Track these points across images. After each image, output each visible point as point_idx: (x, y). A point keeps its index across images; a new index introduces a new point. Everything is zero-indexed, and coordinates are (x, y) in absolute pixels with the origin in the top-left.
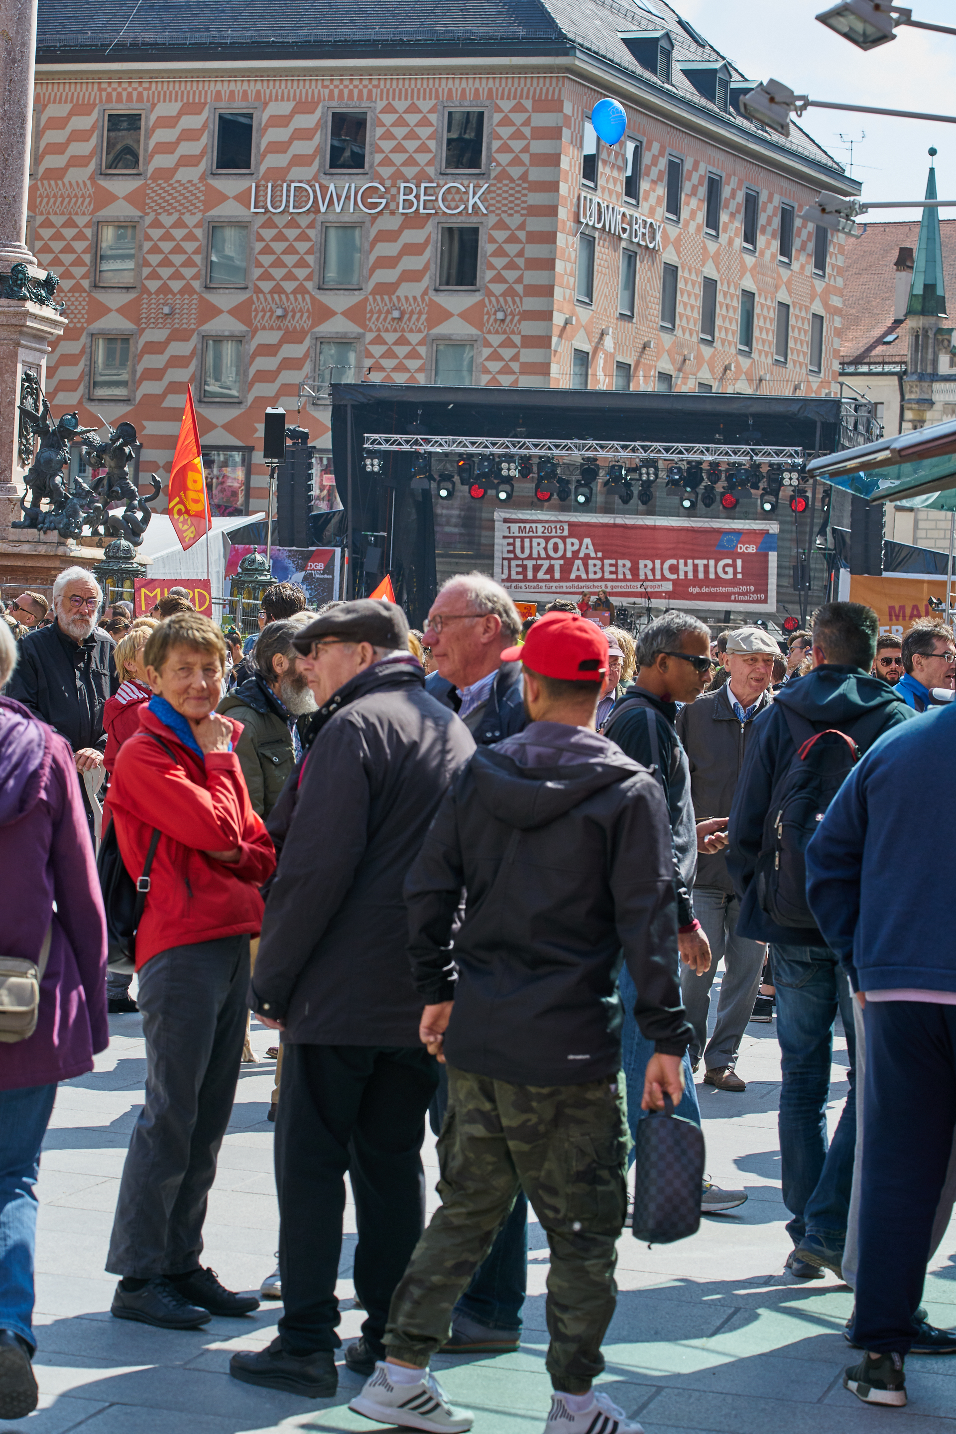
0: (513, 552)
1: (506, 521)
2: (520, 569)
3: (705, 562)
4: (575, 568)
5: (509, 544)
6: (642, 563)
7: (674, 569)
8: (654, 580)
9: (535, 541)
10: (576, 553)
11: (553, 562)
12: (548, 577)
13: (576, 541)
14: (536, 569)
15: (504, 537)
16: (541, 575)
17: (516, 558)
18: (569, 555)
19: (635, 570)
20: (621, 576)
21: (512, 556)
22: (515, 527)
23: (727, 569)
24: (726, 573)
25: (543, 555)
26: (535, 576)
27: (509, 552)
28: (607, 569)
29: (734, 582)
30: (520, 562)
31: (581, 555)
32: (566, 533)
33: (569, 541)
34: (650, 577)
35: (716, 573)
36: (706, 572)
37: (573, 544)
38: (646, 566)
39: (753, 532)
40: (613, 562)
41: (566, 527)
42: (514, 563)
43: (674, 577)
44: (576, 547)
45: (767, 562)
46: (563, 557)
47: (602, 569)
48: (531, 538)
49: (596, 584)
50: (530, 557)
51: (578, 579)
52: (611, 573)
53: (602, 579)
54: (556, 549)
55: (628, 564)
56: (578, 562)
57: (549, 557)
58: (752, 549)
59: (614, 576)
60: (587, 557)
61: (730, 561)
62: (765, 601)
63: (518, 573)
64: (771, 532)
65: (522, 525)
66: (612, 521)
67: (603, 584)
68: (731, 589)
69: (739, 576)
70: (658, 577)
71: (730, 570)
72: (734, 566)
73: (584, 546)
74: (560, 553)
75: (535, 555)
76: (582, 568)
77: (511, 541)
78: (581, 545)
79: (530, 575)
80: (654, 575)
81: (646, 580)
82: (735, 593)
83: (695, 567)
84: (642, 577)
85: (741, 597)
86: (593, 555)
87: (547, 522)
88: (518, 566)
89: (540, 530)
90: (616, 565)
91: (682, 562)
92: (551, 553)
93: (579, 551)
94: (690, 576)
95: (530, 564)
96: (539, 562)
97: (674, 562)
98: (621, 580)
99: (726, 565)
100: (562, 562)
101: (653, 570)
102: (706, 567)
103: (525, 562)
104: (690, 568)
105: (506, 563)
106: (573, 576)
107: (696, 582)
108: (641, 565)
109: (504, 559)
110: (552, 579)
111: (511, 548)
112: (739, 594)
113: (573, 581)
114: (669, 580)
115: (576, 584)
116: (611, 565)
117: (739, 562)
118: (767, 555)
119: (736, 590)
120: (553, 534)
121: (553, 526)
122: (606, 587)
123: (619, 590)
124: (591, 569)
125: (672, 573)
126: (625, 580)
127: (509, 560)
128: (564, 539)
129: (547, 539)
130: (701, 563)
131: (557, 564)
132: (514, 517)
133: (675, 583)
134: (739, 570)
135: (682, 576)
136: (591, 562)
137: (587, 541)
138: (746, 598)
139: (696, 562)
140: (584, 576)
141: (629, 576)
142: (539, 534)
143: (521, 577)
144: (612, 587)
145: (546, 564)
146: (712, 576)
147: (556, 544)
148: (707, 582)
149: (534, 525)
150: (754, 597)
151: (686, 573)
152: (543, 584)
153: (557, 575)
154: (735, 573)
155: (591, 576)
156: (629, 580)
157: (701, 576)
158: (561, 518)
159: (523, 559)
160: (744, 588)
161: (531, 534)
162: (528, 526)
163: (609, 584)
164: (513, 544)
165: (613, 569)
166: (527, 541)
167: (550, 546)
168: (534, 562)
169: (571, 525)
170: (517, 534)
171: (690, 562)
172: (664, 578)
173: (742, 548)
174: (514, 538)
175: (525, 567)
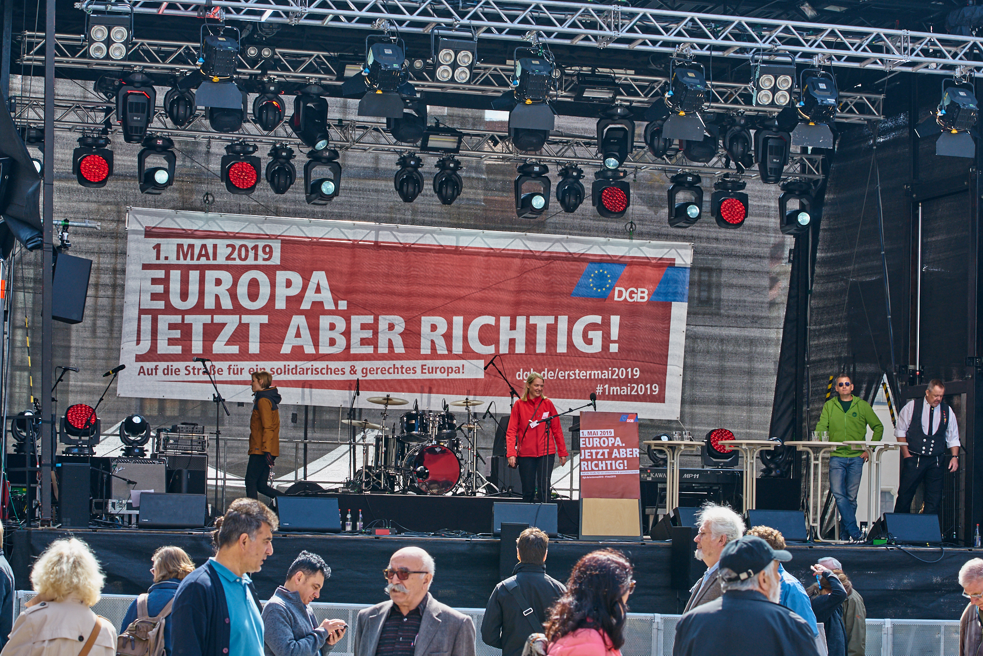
0: (165, 296)
1: (149, 233)
2: (177, 334)
3: (550, 320)
4: (291, 331)
5: (155, 281)
6: (426, 321)
7: (489, 335)
8: (450, 356)
9: (211, 275)
10: (294, 302)
11: (246, 319)
12: (235, 349)
13: (297, 279)
14: (211, 332)
15: (146, 267)
16: (219, 346)
17: (170, 309)
18: (280, 304)
19: (411, 336)
20: (383, 350)
21: (160, 305)
22: (169, 247)
23: (591, 334)
24: (589, 342)
25: (227, 304)
26: (207, 348)
27: (155, 297)
28: (357, 335)
29: (603, 359)
30: (177, 319)
31: (306, 305)
32: (276, 260)
33: (281, 276)
34: (442, 349)
35: (570, 344)
36: (551, 342)
37: (289, 284)
38: (434, 328)
39: (645, 263)
40: (369, 319)
41: (277, 246)
42: (164, 321)
43: (490, 350)
44: (294, 291)
45: (667, 318)
46: (268, 309)
47: (347, 334)
48: (202, 269)
49: (333, 365)
50: (199, 309)
51: (298, 354)
52: (364, 342)
53: (346, 355)
54: (253, 295)
55: (400, 323)
56: (299, 321)
57: (238, 309)
58: (642, 295)
59: (369, 350)
60: (318, 309)
61: (597, 319)
62: (660, 398)
63: (172, 342)
64: (679, 262)
65: (186, 242)
66: (371, 237)
67: (347, 365)
68: (596, 374)
69: (614, 348)
70: (458, 348)
71: (597, 336)
72: (605, 327)
73: (312, 286)
74: (261, 303)
75: (209, 303)
76: (306, 333)
77: (161, 274)
78: (305, 288)
79: (197, 347)
80: (450, 349)
81: (434, 355)
82: (603, 381)
83: (531, 330)
84: (425, 349)
85: (615, 389)
86: (329, 305)
87: (235, 236)
88: (172, 327)
89: (223, 252)
90: (374, 327)
91: (505, 322)
92: (245, 302)
93: (300, 298)
94: (520, 349)
95: (198, 322)
96: (218, 319)
97: (490, 320)
98: (383, 357)
99: (593, 326)
100: (264, 319)
101: (448, 337)
102: (552, 331)
103: (189, 319)
104: (520, 335)
105: (147, 320)
106: (286, 349)
107: (531, 358)
108: (425, 329)
109: (142, 312)
110: (244, 355)
111: (160, 289)
112: (612, 382)
113: (286, 357)
114: (478, 356)
115: (292, 364)
116: (364, 327)
117: (615, 320)
118: (668, 306)
119: (606, 375)
120: (250, 261)
121: (250, 244)
122: (353, 371)
123: (380, 377)
124: (325, 335)
125: (483, 340)
126: (391, 355)
127: (155, 314)
128: (270, 271)
129: (237, 272)
130: (542, 322)
131: (255, 322)
132: (169, 224)
133: (492, 362)
134: (615, 333)
135: (504, 349)
136: (324, 321)
137: (319, 277)
138: (625, 391)
139: (533, 320)
140: (309, 349)
141: (400, 349)
142: (221, 260)
143: (178, 349)
144: (365, 371)
145: (231, 322)
146: (562, 348)
147: (254, 284)
148: (552, 358)
149: (209, 243)
150: (640, 389)
151: (512, 342)
152: (224, 365)
153: (254, 347)
154: (607, 340)
155: (324, 349)
156: (399, 357)
157: (541, 348)
158: (269, 229)
159: (184, 313)
160: (621, 373)
161: (203, 261)
162: (198, 243)
163: (359, 365)
164: (166, 281)
165: (368, 334)
166: (194, 275)
167: (242, 290)
168: (207, 319)
169: (288, 244)
170: (173, 260)
171: (521, 321)
172: (468, 353)
173: (622, 294)
174: (168, 268)
175: (186, 330)
